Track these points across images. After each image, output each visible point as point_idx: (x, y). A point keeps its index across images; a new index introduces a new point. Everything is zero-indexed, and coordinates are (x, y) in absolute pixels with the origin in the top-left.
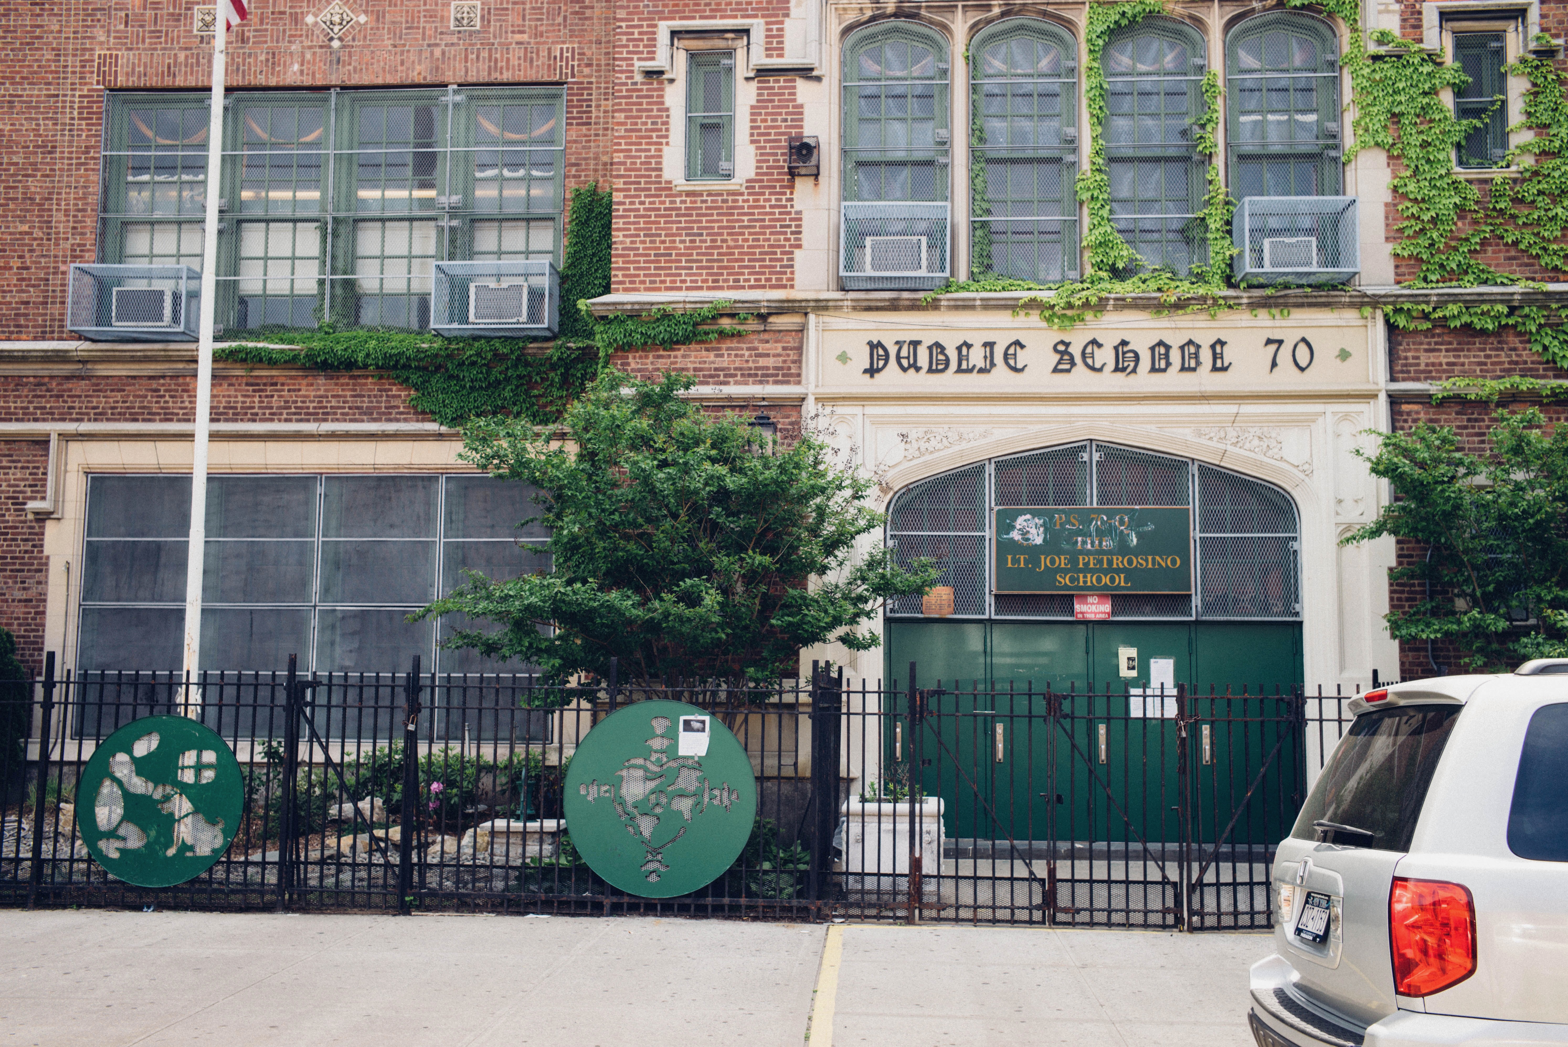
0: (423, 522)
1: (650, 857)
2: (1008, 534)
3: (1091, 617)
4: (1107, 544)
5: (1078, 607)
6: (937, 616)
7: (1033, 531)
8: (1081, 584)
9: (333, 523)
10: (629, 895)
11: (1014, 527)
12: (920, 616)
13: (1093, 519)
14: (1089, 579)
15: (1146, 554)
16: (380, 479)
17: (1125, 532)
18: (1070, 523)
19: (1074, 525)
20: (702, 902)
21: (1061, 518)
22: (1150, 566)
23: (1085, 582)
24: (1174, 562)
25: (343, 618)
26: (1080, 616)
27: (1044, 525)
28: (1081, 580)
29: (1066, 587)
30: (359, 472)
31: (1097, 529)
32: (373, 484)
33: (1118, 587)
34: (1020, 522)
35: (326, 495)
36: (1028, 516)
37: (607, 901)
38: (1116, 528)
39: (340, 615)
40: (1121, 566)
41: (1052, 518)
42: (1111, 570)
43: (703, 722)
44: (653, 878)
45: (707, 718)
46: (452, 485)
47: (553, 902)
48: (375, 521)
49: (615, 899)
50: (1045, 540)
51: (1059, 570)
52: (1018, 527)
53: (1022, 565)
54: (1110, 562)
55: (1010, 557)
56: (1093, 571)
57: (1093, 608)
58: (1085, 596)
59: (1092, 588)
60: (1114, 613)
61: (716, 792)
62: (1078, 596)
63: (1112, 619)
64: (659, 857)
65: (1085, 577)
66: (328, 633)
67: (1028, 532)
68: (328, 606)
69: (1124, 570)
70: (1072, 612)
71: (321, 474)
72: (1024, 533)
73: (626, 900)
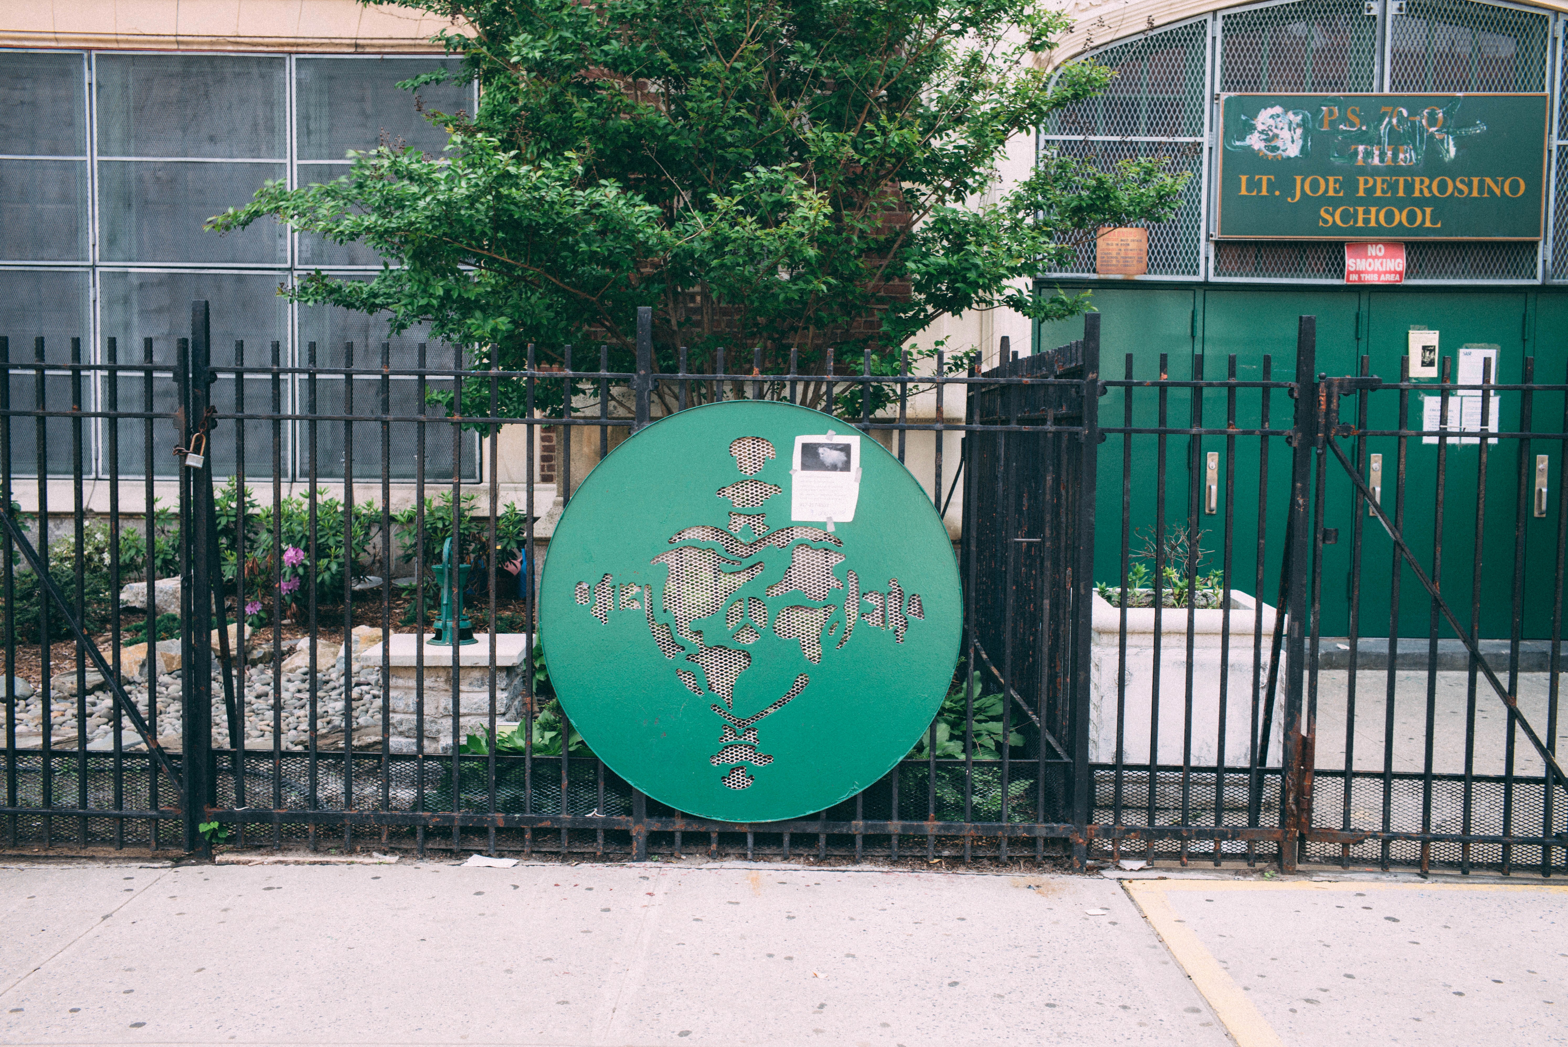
0: (263, 133)
1: (730, 739)
2: (1244, 139)
3: (1372, 279)
4: (1407, 156)
5: (1351, 263)
6: (1119, 277)
7: (1285, 134)
8: (1360, 224)
9: (116, 132)
10: (684, 815)
11: (1253, 128)
12: (1093, 276)
13: (1384, 115)
14: (1373, 217)
15: (1469, 175)
16: (189, 61)
17: (1438, 136)
18: (1345, 120)
19: (1352, 125)
20: (843, 829)
21: (1331, 113)
22: (1475, 194)
23: (1367, 221)
24: (1515, 187)
25: (141, 286)
26: (1354, 277)
27: (1303, 124)
28: (1361, 217)
29: (1335, 229)
30: (152, 48)
31: (1392, 131)
32: (178, 69)
33: (1421, 229)
34: (1264, 118)
35: (99, 87)
36: (1278, 110)
37: (639, 829)
38: (1422, 130)
39: (136, 282)
40: (1427, 194)
41: (1316, 112)
42: (1412, 201)
43: (846, 449)
44: (739, 781)
45: (854, 441)
46: (308, 73)
47: (521, 832)
48: (185, 130)
49: (656, 825)
50: (1303, 149)
51: (1325, 200)
52: (1260, 127)
53: (1264, 192)
54: (1409, 188)
55: (1244, 178)
56: (1379, 203)
57: (1377, 265)
58: (1364, 244)
59: (1379, 230)
60: (1410, 271)
61: (873, 601)
62: (1352, 244)
63: (1405, 282)
64: (751, 738)
65: (1367, 212)
66: (119, 309)
67: (1276, 136)
68: (116, 266)
69: (1432, 201)
70: (1339, 269)
71: (89, 49)
72: (1270, 138)
73: (679, 825)
